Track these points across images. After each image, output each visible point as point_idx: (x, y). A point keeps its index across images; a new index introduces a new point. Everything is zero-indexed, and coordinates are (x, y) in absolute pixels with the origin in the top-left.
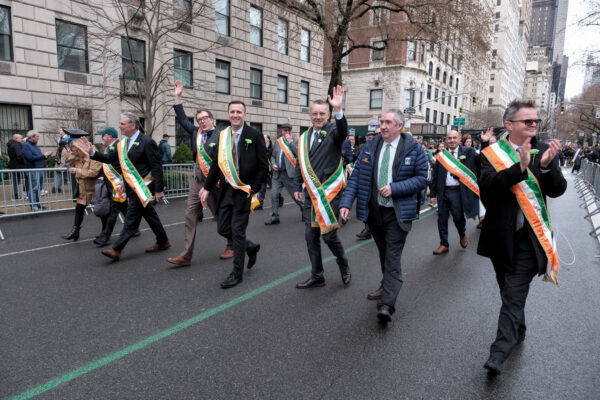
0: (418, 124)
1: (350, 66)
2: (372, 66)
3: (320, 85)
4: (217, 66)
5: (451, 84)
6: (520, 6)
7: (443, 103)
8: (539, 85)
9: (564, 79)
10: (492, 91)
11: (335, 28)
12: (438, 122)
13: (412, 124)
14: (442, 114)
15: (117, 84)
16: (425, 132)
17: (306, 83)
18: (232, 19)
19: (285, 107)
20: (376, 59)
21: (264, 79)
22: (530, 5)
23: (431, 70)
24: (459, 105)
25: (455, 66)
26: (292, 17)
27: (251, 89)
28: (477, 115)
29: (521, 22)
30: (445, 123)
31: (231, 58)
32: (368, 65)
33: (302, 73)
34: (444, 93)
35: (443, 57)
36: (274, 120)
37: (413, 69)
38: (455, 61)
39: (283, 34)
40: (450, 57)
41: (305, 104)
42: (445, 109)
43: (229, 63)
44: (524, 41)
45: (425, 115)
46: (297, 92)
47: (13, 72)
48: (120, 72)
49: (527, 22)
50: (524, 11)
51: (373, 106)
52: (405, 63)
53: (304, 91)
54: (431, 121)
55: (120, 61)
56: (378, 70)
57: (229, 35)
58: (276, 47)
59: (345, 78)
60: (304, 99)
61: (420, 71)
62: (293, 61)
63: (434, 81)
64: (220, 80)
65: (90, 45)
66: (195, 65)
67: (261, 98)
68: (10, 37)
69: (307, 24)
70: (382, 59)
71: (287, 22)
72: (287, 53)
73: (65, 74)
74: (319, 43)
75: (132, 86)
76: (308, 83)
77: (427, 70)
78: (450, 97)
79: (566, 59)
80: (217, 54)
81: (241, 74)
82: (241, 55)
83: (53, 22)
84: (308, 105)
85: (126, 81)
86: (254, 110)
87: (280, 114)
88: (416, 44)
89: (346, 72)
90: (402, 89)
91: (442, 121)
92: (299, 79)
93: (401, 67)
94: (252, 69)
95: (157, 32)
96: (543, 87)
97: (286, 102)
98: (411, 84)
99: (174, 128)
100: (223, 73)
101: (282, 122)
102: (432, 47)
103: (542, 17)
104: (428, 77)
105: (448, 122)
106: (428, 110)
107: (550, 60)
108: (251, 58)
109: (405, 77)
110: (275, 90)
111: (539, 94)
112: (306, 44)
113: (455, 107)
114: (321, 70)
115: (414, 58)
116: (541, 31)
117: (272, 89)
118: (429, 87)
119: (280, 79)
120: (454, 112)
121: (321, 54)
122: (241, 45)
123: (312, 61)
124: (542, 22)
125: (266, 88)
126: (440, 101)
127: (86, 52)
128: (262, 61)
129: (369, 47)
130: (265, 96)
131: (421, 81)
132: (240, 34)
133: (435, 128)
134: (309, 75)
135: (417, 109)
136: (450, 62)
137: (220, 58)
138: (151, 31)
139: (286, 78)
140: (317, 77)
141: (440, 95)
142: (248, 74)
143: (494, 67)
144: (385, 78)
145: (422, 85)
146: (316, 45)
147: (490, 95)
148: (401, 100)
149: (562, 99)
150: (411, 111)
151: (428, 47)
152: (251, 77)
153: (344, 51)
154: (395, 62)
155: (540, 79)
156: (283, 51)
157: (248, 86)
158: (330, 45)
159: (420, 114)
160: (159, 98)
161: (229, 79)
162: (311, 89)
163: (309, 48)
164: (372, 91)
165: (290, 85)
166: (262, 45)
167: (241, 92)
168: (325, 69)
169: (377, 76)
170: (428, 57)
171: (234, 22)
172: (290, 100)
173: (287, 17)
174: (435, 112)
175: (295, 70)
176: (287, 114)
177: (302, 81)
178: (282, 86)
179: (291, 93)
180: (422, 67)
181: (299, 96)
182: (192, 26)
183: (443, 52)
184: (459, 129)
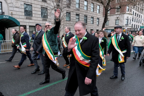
0: (129, 28)
1: (110, 14)
2: (116, 14)
3: (102, 19)
4: (76, 16)
5: (139, 17)
7: (137, 22)
11: (106, 4)
12: (135, 28)
13: (127, 28)
14: (137, 25)
15: (53, 21)
16: (131, 30)
17: (98, 19)
18: (80, 4)
19: (93, 25)
20: (117, 12)
21: (88, 18)
23: (133, 14)
24: (142, 23)
25: (141, 12)
26: (95, 2)
30: (137, 28)
31: (80, 13)
32: (115, 13)
33: (97, 16)
34: (137, 20)
35: (137, 10)
36: (90, 28)
37: (128, 14)
38: (141, 10)
39: (92, 7)
40: (139, 10)
41: (98, 24)
42: (138, 24)
43: (79, 15)
45: (131, 26)
47: (32, 19)
48: (54, 18)
51: (116, 24)
52: (126, 12)
53: (98, 21)
54: (133, 27)
56: (118, 14)
57: (79, 8)
58: (91, 10)
59: (109, 17)
60: (98, 23)
61: (130, 14)
62: (95, 13)
63: (134, 16)
64: (77, 19)
65: (48, 12)
66: (71, 16)
67: (87, 23)
68: (32, 11)
69: (99, 4)
70: (119, 12)
71: (94, 4)
72: (93, 12)
73: (43, 19)
74: (102, 8)
76: (99, 19)
77: (132, 14)
78: (139, 21)
80: (76, 13)
81: (82, 17)
82: (82, 13)
83: (41, 8)
84: (99, 24)
87: (91, 27)
88: (129, 6)
89: (109, 16)
90: (125, 19)
91: (136, 27)
92: (96, 18)
93: (124, 13)
94: (85, 16)
95: (62, 8)
97: (93, 24)
98: (127, 17)
100: (78, 17)
101: (92, 28)
102: (134, 7)
104: (132, 16)
105: (138, 27)
106: (132, 24)
108: (84, 13)
109: (126, 16)
110: (90, 21)
113: (141, 23)
114: (102, 15)
115: (129, 11)
117: (90, 20)
118: (133, 18)
119: (92, 18)
120: (140, 25)
121: (102, 11)
122: (82, 10)
123: (100, 13)
125: (88, 20)
126: (136, 22)
127: (47, 14)
128: (87, 14)
129: (116, 8)
130: (88, 22)
131: (130, 17)
132: (82, 8)
133: (134, 29)
134: (99, 17)
135: (129, 24)
136: (139, 11)
137: (77, 13)
138: (60, 8)
139: (93, 18)
140: (101, 17)
141: (136, 20)
144: (120, 16)
145: (131, 18)
146: (101, 9)
148: (124, 22)
150: (127, 25)
151: (133, 7)
152: (84, 18)
153: (109, 10)
154: (123, 12)
157: (84, 20)
158: (105, 9)
159: (130, 26)
161: (79, 19)
162: (100, 20)
163: (99, 10)
164: (116, 20)
165: (94, 19)
166: (87, 10)
168: (103, 15)
169: (118, 16)
170: (133, 10)
171: (81, 5)
172: (94, 23)
173: (94, 2)
174: (135, 25)
175: (95, 16)
176: (93, 27)
177: (97, 18)
178: (92, 20)
179: (94, 21)
180: (131, 13)
181: (97, 22)
182: (70, 6)
183: (137, 8)
184: (142, 29)
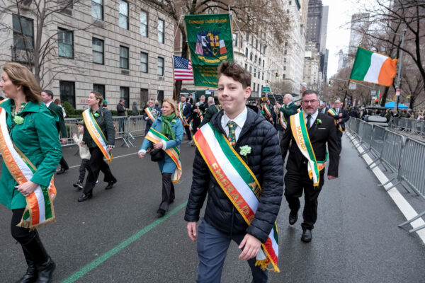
4: (94, 43)
5: (260, 64)
6: (301, 15)
7: (255, 76)
8: (313, 67)
9: (327, 64)
10: (285, 69)
15: (10, 53)
18: (105, 7)
19: (146, 75)
21: (130, 53)
22: (306, 15)
24: (265, 78)
25: (262, 51)
26: (152, 11)
27: (120, 61)
28: (277, 85)
29: (302, 26)
30: (256, 90)
31: (104, 37)
33: (159, 51)
34: (255, 69)
35: (255, 46)
36: (138, 85)
38: (262, 47)
39: (144, 22)
40: (259, 45)
41: (161, 73)
42: (256, 80)
43: (103, 41)
44: (303, 38)
46: (155, 65)
48: (11, 42)
49: (305, 25)
50: (303, 19)
53: (160, 64)
55: (12, 32)
57: (103, 19)
58: (139, 31)
60: (160, 70)
61: (240, 54)
62: (152, 42)
63: (249, 61)
64: (97, 54)
66: (76, 41)
67: (128, 68)
69: (162, 16)
71: (147, 13)
72: (147, 36)
74: (171, 32)
75: (22, 55)
76: (163, 59)
77: (245, 53)
78: (259, 72)
79: (327, 51)
80: (94, 34)
81: (113, 50)
82: (112, 35)
84: (163, 75)
85: (17, 51)
86: (123, 77)
87: (143, 80)
88: (237, 34)
91: (254, 89)
92: (157, 56)
94: (121, 46)
95: (44, 12)
96: (315, 67)
97: (147, 72)
99: (59, 89)
100: (98, 48)
101: (144, 86)
102: (247, 38)
103: (313, 23)
104: (245, 59)
107: (318, 51)
108: (120, 38)
110: (138, 63)
111: (312, 73)
112: (162, 31)
113: (263, 79)
114: (172, 50)
115: (236, 45)
116: (313, 32)
117: (136, 62)
118: (246, 65)
119: (143, 55)
120: (262, 83)
121: (172, 38)
122: (113, 28)
123: (166, 43)
124: (313, 26)
125: (131, 61)
126: (253, 75)
128: (128, 41)
130: (131, 67)
131: (241, 61)
132: (111, 20)
134: (163, 53)
136: (259, 49)
137: (96, 36)
138: (39, 11)
139: (147, 54)
140: (169, 54)
141: (253, 71)
142: (118, 50)
143: (285, 53)
145: (242, 63)
146: (168, 31)
147: (283, 72)
149: (326, 77)
151: (245, 38)
152: (120, 52)
155: (313, 63)
156: (144, 34)
157: (118, 59)
160: (46, 65)
161: (103, 53)
162: (165, 63)
163: (163, 34)
165: (150, 59)
166: (128, 29)
167: (113, 63)
168: (175, 50)
171: (107, 10)
172: (150, 71)
173: (147, 9)
175: (153, 49)
176: (148, 81)
177: (159, 57)
178: (144, 60)
179: (150, 65)
180: (241, 52)
181: (157, 68)
182: (72, 10)
183: (255, 42)
184: (267, 94)
